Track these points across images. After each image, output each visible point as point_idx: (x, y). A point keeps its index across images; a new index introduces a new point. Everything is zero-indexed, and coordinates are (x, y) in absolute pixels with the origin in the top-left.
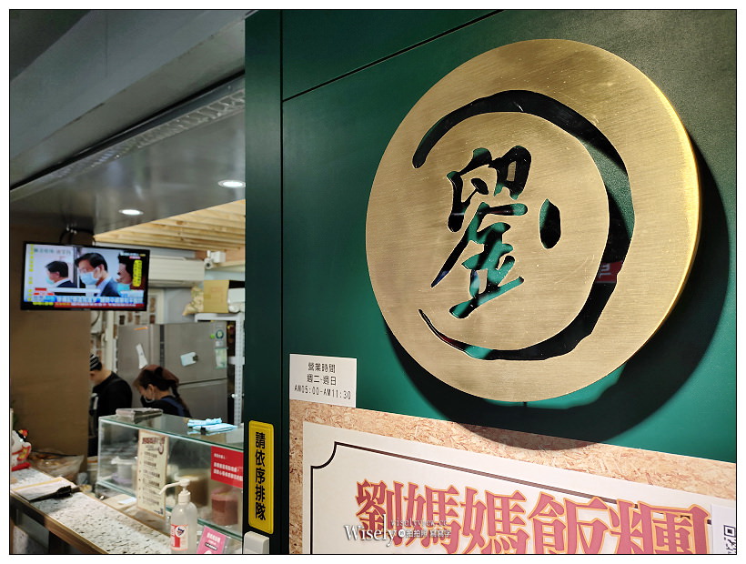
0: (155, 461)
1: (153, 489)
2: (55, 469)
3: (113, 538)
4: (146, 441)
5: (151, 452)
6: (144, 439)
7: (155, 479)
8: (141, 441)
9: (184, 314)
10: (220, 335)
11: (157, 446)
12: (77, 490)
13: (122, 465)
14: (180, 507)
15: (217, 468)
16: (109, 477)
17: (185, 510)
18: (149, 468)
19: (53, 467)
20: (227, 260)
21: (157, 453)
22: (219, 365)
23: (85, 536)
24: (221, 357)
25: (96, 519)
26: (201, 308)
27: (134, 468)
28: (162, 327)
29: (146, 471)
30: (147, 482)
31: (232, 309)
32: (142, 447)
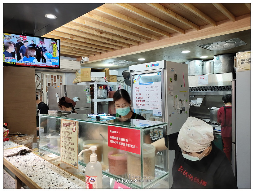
0: (71, 136)
1: (70, 151)
2: (21, 141)
3: (49, 181)
4: (65, 125)
5: (68, 131)
6: (63, 124)
7: (71, 146)
8: (62, 125)
9: (73, 83)
10: (88, 90)
11: (71, 127)
12: (30, 151)
13: (52, 139)
14: (91, 164)
15: (112, 139)
16: (46, 145)
17: (94, 166)
18: (67, 140)
19: (21, 140)
20: (89, 61)
21: (72, 131)
22: (88, 102)
23: (32, 179)
24: (89, 99)
25: (39, 168)
26: (80, 80)
27: (58, 140)
28: (65, 86)
29: (66, 142)
30: (66, 147)
31: (93, 79)
32: (63, 128)
